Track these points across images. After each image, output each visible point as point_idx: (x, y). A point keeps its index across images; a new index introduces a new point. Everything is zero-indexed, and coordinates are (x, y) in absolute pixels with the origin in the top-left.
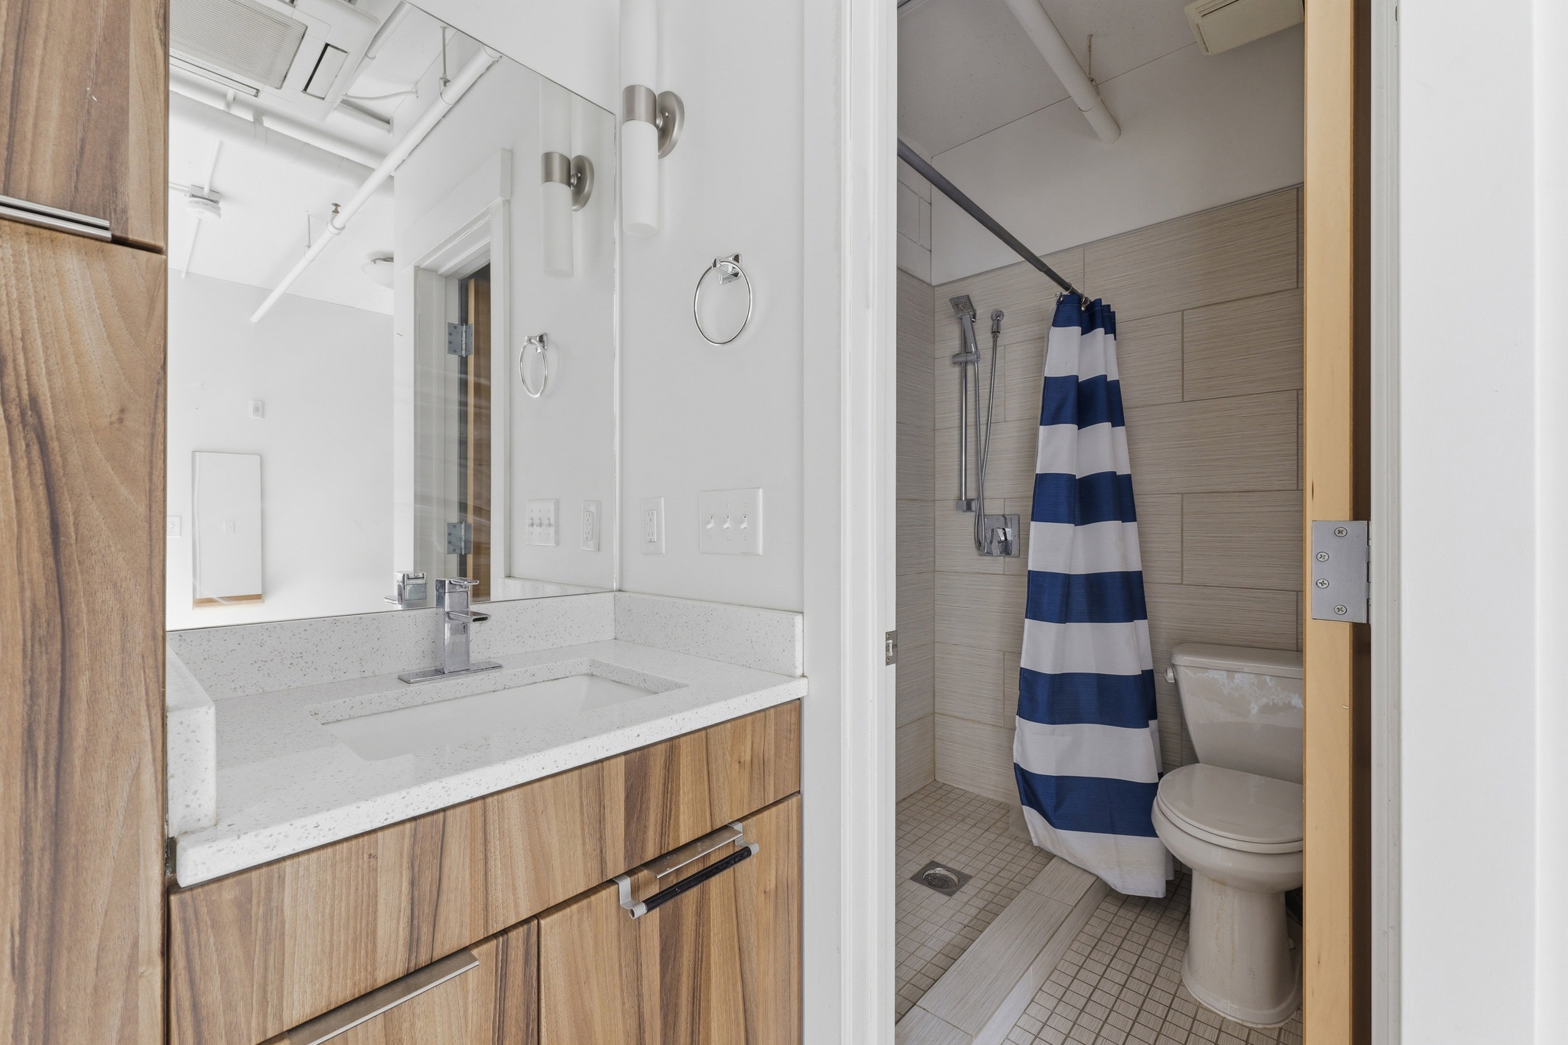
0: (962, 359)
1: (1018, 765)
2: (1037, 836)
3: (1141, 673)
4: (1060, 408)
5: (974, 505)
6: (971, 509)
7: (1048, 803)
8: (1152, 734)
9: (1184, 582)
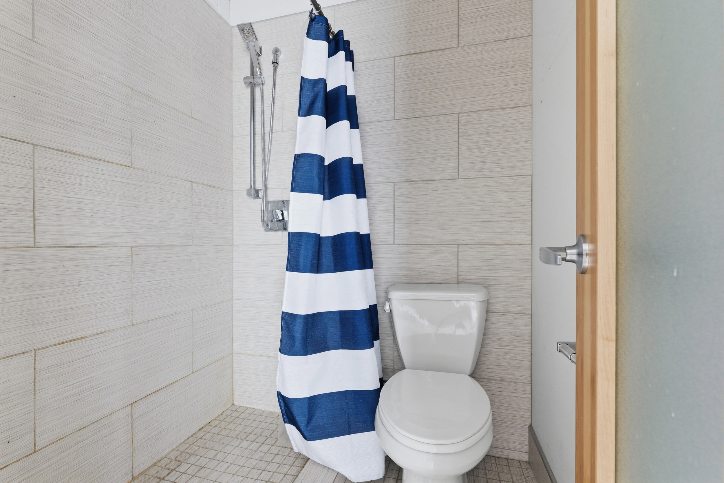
0: (251, 80)
1: (280, 393)
2: (296, 445)
3: (369, 307)
4: (313, 103)
5: (261, 194)
6: (259, 196)
7: (301, 420)
8: (376, 352)
9: (395, 243)
